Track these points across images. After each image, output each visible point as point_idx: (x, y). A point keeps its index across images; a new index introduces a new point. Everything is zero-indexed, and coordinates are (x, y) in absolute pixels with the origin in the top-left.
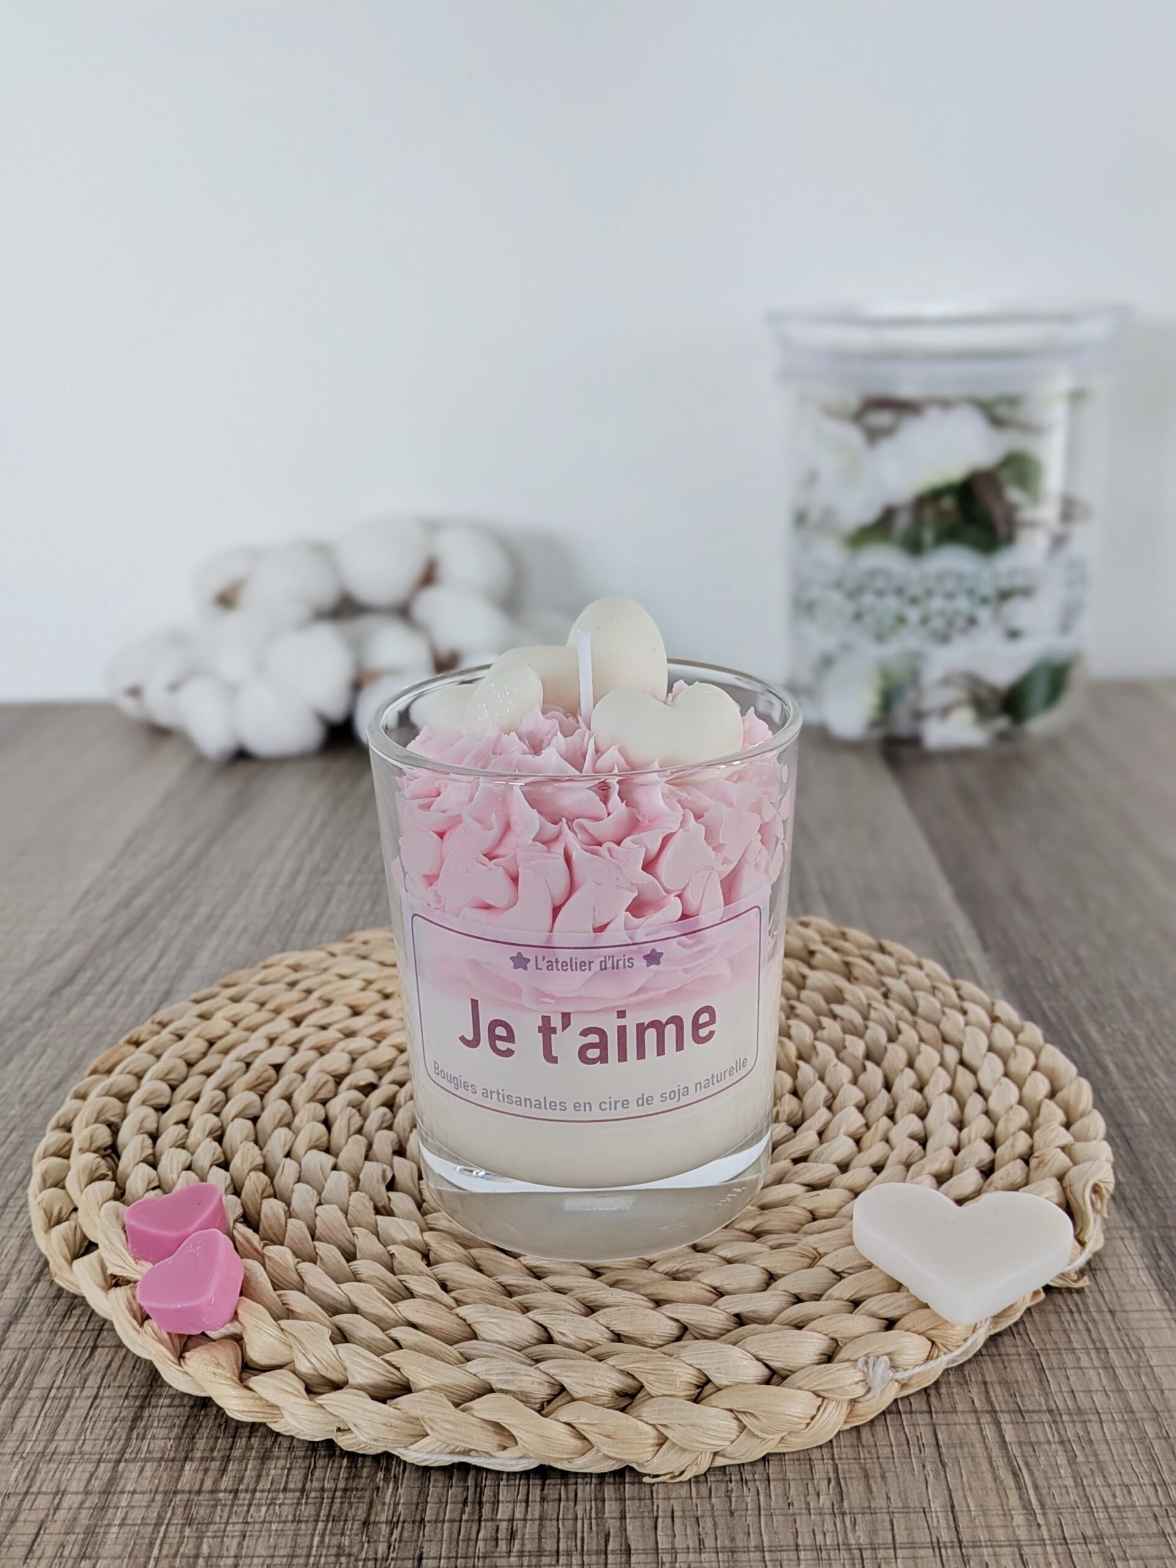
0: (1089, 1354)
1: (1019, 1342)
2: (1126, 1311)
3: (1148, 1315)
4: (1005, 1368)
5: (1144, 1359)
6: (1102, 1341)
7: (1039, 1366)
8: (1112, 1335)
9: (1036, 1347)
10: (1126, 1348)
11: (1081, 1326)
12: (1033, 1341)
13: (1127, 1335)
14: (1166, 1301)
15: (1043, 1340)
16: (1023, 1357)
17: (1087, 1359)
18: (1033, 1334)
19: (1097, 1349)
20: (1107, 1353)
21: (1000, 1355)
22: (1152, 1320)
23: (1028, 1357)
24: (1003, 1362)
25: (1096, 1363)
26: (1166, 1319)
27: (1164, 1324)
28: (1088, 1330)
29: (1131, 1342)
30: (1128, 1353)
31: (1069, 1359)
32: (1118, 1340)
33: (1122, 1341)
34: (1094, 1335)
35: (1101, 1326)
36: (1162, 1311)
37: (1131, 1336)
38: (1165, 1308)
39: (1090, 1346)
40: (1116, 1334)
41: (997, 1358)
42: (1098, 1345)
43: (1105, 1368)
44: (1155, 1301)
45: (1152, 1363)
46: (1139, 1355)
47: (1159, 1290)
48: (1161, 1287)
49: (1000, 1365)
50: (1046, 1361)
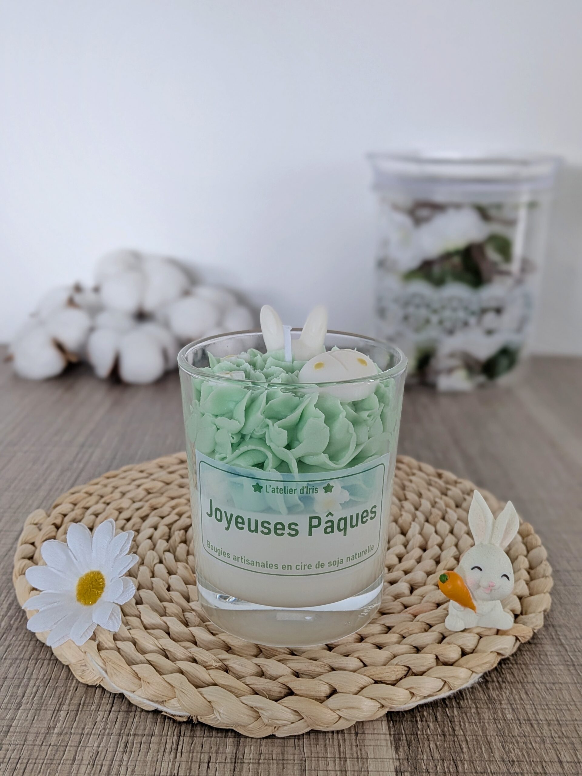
0: (335, 761)
1: (297, 752)
2: (365, 734)
3: (376, 737)
4: (284, 768)
5: (365, 766)
6: (345, 753)
7: (303, 768)
8: (351, 749)
9: (306, 755)
10: (358, 758)
11: (336, 742)
12: (305, 751)
13: (361, 750)
14: (389, 727)
15: (311, 751)
16: (296, 762)
17: (333, 764)
18: (306, 746)
19: (340, 758)
20: (346, 761)
21: (283, 760)
22: (378, 740)
23: (299, 762)
24: (283, 764)
25: (337, 768)
26: (386, 740)
27: (384, 743)
28: (339, 745)
29: (361, 754)
30: (358, 761)
31: (322, 764)
32: (355, 753)
33: (357, 753)
34: (341, 750)
35: (347, 742)
36: (385, 734)
37: (363, 750)
38: (388, 733)
39: (337, 756)
40: (354, 748)
41: (281, 762)
42: (342, 755)
43: (341, 771)
44: (383, 728)
45: (369, 769)
46: (363, 764)
47: (388, 720)
48: (390, 719)
49: (281, 767)
50: (309, 765)
